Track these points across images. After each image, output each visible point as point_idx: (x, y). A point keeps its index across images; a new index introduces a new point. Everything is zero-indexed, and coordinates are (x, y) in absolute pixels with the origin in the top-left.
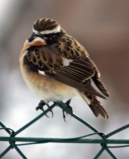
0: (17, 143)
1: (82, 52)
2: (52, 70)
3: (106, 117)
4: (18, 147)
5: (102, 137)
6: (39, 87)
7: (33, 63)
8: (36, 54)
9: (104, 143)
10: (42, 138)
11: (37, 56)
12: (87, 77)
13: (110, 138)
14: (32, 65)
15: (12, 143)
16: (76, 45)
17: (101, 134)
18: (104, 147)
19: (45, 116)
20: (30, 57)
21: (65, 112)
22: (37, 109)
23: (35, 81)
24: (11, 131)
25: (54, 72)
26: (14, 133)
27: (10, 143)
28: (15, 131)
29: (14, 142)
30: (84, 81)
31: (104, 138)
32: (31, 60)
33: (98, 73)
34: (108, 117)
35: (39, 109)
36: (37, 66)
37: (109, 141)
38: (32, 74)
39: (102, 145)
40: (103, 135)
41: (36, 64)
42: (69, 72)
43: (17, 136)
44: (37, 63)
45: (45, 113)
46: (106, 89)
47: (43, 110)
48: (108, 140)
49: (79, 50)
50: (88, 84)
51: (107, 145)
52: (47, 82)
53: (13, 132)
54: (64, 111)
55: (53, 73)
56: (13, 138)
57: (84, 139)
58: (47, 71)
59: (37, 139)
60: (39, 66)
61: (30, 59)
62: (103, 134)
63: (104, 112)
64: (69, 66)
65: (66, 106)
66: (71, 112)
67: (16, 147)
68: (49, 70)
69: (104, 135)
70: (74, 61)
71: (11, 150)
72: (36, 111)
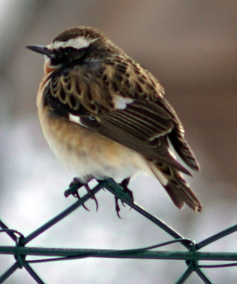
0: (28, 258)
1: (149, 85)
2: (94, 114)
3: (197, 208)
4: (32, 265)
5: (188, 248)
6: (69, 148)
7: (61, 100)
8: (66, 81)
9: (192, 258)
10: (76, 249)
11: (67, 84)
12: (159, 132)
13: (204, 250)
14: (59, 105)
15: (20, 258)
16: (137, 72)
17: (186, 243)
18: (193, 266)
19: (81, 208)
20: (55, 89)
21: (119, 201)
22: (67, 194)
23: (64, 135)
24: (18, 236)
25: (98, 119)
26: (22, 240)
27: (16, 258)
28: (26, 235)
29: (23, 257)
30: (152, 139)
31: (191, 250)
32: (57, 95)
33: (180, 127)
34: (201, 208)
35: (69, 194)
36: (67, 106)
37: (201, 255)
38: (57, 122)
39: (188, 262)
40: (191, 244)
41: (64, 102)
42: (125, 120)
43: (29, 245)
44: (67, 100)
45: (81, 202)
46: (194, 156)
47: (78, 196)
48: (199, 253)
49: (143, 82)
50: (160, 144)
51: (197, 263)
52: (85, 139)
53: (22, 236)
54: (116, 199)
55: (96, 121)
56: (22, 248)
57: (154, 252)
58: (85, 116)
59: (65, 251)
60: (71, 106)
61: (55, 92)
62: (190, 242)
63: (193, 200)
64: (125, 110)
65: (122, 188)
66: (130, 201)
67: (26, 265)
68: (89, 115)
69: (193, 243)
70: (135, 102)
71: (18, 270)
72: (64, 197)
